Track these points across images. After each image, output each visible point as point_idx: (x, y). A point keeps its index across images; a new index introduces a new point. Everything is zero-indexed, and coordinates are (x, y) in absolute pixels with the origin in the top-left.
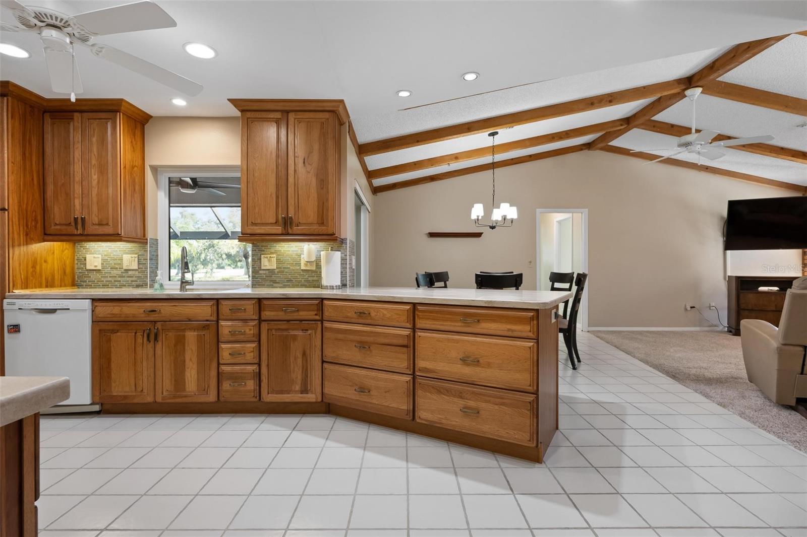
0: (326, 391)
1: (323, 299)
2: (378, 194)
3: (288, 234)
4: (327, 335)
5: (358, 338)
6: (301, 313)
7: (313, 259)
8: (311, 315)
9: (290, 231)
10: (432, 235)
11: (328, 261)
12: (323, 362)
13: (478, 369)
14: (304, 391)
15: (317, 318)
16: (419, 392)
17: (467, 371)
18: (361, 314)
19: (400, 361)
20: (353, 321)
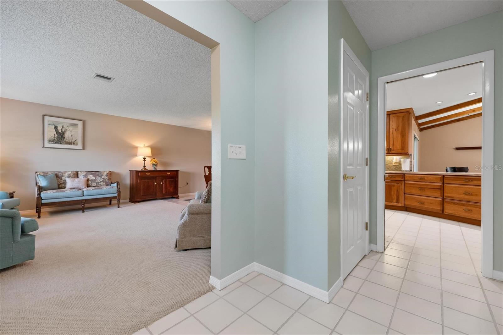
0: (406, 203)
1: (404, 174)
2: (423, 131)
3: (390, 154)
4: (406, 185)
5: (419, 186)
6: (396, 178)
7: (398, 161)
8: (400, 179)
9: (390, 153)
10: (458, 149)
11: (404, 162)
12: (404, 194)
13: (472, 197)
14: (397, 202)
15: (402, 180)
16: (445, 204)
17: (466, 197)
18: (421, 178)
19: (438, 194)
20: (417, 181)
